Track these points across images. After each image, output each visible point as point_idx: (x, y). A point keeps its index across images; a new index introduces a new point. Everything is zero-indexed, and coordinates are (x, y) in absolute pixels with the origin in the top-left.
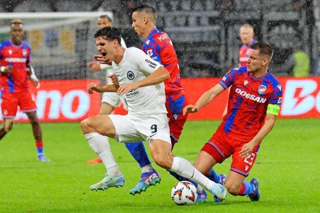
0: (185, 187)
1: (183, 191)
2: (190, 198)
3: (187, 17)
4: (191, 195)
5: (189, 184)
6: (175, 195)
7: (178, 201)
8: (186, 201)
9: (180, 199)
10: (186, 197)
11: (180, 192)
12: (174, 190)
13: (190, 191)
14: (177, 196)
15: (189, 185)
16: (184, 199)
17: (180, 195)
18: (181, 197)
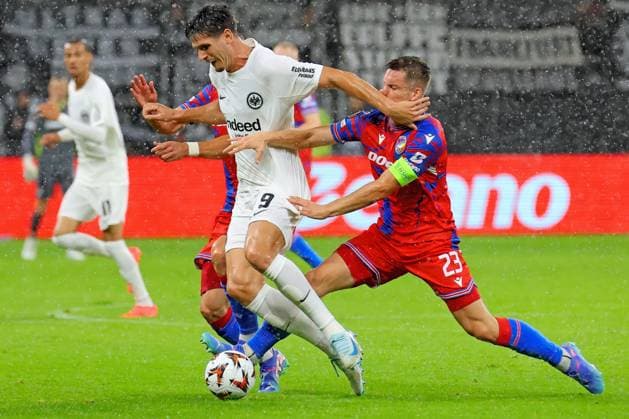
0: (231, 362)
1: (227, 368)
2: (239, 385)
3: (96, 40)
4: (240, 378)
5: (239, 356)
6: (210, 375)
7: (215, 388)
8: (230, 390)
9: (219, 385)
10: (232, 381)
11: (220, 371)
12: (211, 366)
13: (240, 370)
14: (214, 378)
15: (240, 360)
16: (226, 386)
17: (220, 376)
18: (222, 380)
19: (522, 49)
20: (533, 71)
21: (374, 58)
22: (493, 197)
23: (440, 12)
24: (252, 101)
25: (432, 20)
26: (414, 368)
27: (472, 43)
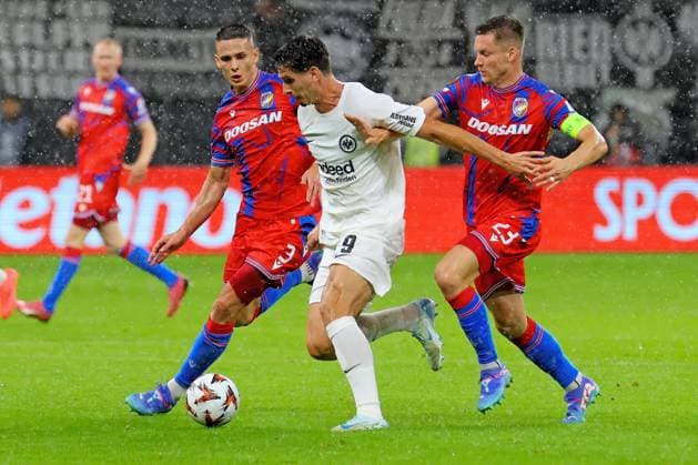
19: (194, 52)
20: (207, 75)
21: (31, 60)
22: (162, 211)
23: (104, 10)
24: (345, 144)
25: (95, 18)
26: (76, 399)
27: (139, 43)
